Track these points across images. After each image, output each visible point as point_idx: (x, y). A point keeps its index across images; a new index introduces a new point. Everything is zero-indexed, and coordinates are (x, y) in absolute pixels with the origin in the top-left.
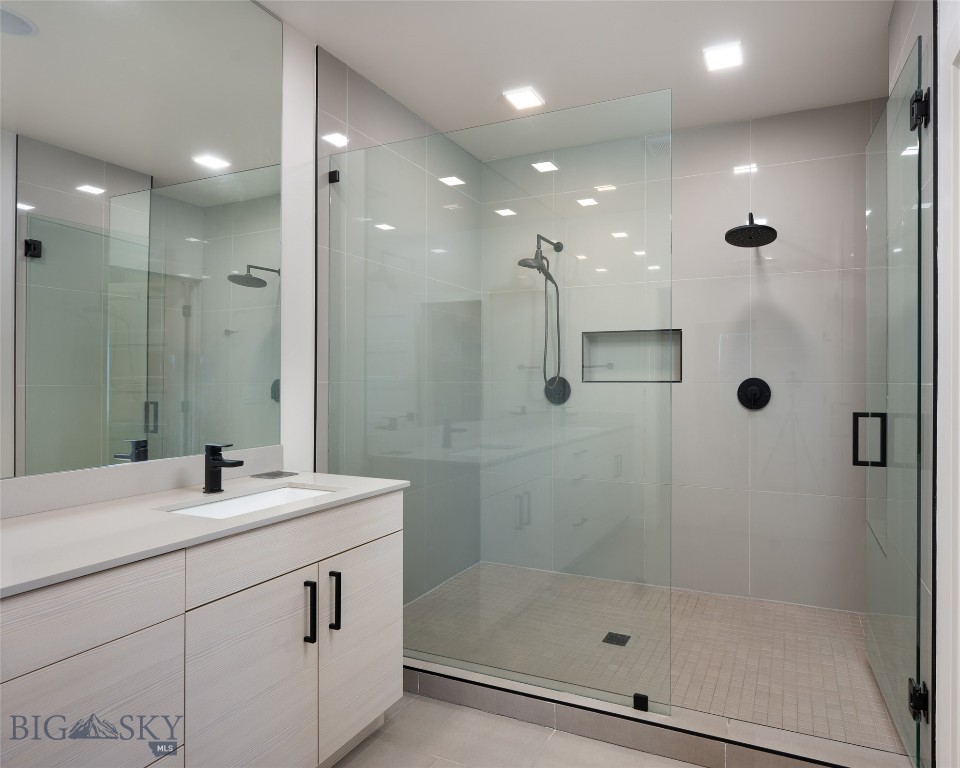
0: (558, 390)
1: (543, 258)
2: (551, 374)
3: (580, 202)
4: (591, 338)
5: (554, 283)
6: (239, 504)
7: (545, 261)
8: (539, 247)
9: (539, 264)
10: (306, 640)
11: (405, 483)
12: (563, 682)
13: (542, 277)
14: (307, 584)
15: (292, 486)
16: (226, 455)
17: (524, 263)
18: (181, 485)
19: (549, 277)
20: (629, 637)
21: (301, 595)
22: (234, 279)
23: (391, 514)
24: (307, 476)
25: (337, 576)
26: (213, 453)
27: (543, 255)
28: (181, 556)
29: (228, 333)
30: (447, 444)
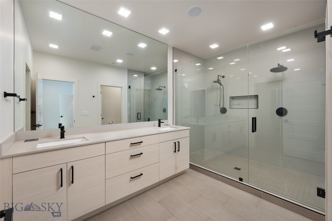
0: (223, 111)
1: (219, 80)
2: (221, 107)
3: (230, 64)
4: (232, 98)
5: (222, 85)
6: (163, 129)
7: (220, 81)
8: (218, 78)
9: (218, 81)
10: (174, 152)
11: (190, 128)
12: (223, 173)
13: (219, 84)
14: (174, 143)
15: (170, 127)
16: (161, 121)
17: (215, 82)
18: (154, 126)
19: (221, 84)
20: (241, 169)
21: (173, 144)
22: (157, 89)
23: (187, 133)
24: (172, 126)
25: (179, 142)
26: (159, 120)
27: (219, 79)
28: (159, 134)
29: (155, 99)
30: (197, 122)
